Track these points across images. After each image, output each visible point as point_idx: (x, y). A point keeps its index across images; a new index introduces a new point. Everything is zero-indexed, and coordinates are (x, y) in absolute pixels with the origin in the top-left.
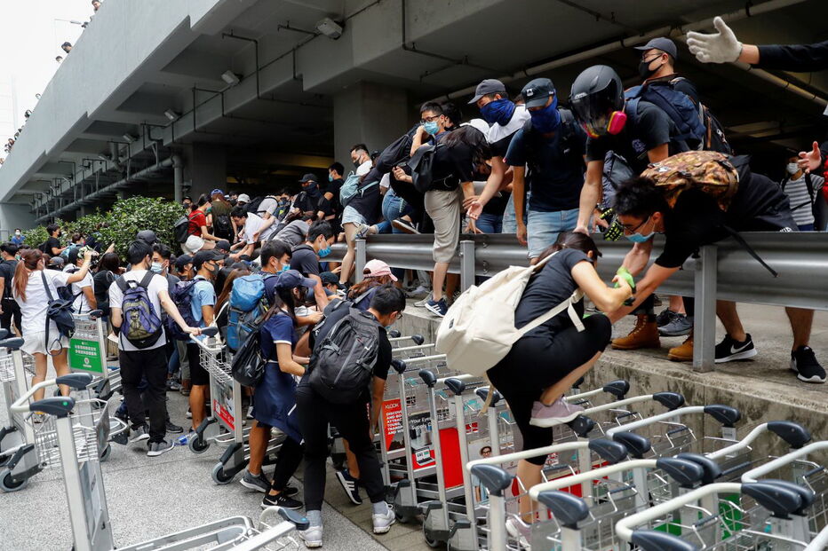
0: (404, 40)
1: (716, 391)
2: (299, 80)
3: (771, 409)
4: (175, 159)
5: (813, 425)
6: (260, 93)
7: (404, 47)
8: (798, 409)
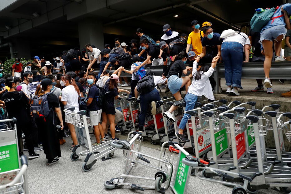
0: (107, 5)
1: (221, 97)
2: (65, 16)
3: (233, 99)
4: (9, 43)
5: (241, 101)
6: (49, 20)
7: (107, 7)
8: (238, 98)
